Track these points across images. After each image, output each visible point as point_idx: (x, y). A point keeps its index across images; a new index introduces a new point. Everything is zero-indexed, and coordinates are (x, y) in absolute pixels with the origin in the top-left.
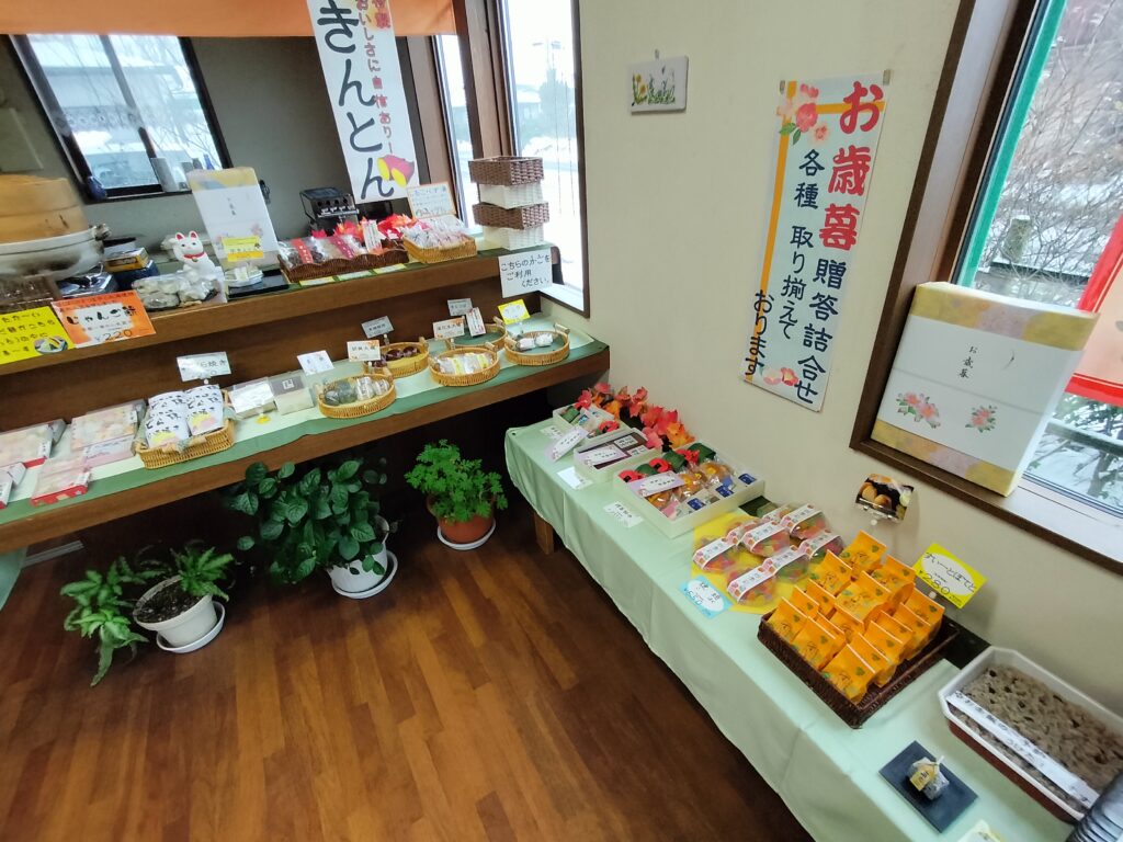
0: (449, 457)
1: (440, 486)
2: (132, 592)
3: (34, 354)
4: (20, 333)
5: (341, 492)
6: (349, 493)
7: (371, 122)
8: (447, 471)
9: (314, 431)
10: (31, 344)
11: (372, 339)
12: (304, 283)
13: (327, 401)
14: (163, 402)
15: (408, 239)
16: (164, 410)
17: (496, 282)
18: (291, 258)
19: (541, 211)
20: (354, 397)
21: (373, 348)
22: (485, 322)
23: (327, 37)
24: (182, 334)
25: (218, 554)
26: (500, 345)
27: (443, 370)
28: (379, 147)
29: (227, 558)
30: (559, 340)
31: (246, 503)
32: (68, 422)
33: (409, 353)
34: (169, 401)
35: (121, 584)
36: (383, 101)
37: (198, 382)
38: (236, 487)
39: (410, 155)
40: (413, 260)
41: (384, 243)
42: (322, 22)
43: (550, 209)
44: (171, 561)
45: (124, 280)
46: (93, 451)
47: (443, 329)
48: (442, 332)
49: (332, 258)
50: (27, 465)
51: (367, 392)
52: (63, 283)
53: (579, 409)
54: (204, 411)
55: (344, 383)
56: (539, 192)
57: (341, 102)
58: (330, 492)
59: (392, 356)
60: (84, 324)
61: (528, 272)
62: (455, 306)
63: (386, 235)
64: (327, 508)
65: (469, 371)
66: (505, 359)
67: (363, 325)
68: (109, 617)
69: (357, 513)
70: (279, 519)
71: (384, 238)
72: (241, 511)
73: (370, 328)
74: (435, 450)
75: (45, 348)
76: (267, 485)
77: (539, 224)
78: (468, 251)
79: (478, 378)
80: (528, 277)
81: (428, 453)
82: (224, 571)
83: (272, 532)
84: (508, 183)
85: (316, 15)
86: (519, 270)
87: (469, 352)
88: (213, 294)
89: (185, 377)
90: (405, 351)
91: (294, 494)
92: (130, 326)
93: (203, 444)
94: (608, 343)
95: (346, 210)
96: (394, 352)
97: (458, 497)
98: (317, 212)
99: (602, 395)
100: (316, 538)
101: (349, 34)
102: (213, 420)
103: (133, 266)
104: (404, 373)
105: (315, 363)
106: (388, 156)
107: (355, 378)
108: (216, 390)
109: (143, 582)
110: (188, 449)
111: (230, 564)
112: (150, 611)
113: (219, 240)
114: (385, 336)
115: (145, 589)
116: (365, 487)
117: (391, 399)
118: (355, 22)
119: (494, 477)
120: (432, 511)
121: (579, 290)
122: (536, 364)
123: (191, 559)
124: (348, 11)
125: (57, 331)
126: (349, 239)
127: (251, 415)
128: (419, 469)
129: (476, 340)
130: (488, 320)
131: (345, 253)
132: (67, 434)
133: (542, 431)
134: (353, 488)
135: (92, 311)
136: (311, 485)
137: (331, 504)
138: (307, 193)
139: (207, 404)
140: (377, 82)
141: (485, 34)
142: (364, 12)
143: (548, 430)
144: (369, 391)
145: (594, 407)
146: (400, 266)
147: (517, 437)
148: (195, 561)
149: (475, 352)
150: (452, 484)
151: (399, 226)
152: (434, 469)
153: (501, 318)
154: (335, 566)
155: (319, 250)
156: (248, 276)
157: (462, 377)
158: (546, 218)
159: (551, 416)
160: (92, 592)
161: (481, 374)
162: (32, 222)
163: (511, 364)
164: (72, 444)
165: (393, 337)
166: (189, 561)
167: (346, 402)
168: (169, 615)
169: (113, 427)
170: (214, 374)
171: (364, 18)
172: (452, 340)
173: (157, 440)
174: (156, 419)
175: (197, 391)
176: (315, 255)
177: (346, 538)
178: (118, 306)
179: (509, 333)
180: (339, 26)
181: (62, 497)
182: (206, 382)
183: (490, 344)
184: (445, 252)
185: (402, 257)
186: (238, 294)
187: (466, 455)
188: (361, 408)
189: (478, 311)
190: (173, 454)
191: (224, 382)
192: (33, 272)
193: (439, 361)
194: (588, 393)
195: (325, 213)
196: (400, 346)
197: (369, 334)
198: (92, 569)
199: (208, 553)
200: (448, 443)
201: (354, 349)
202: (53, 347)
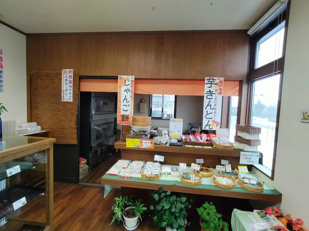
0: (212, 210)
1: (207, 218)
2: (125, 206)
3: (134, 147)
4: (134, 143)
5: (179, 205)
6: (181, 207)
7: (212, 113)
8: (211, 214)
9: (178, 184)
10: (134, 145)
11: (197, 164)
12: (186, 146)
13: (183, 177)
14: (149, 163)
15: (214, 141)
16: (149, 166)
17: (238, 158)
18: (184, 139)
19: (258, 142)
20: (190, 179)
21: (198, 167)
22: (232, 169)
23: (207, 97)
24: (158, 150)
25: (144, 206)
26: (237, 178)
27: (216, 180)
28: (212, 118)
29: (145, 209)
30: (259, 184)
31: (156, 197)
32: (132, 161)
33: (207, 171)
34: (150, 164)
35: (124, 203)
36: (216, 109)
37: (156, 162)
38: (155, 191)
39: (219, 121)
40: (214, 146)
41: (207, 140)
42: (206, 94)
43: (261, 142)
44: (135, 202)
45: (152, 136)
46: (134, 170)
47: (218, 167)
48: (219, 169)
49: (194, 141)
50: (123, 168)
51: (193, 179)
52: (143, 135)
53: (266, 214)
54: (156, 169)
55: (188, 173)
56: (258, 137)
57: (206, 108)
58: (176, 204)
59: (202, 170)
60: (143, 143)
61: (250, 158)
62: (223, 162)
63: (208, 138)
64: (174, 209)
65: (225, 183)
66: (237, 184)
67: (196, 159)
68: (120, 210)
69: (181, 214)
70: (162, 205)
71: (207, 139)
72: (154, 198)
73: (198, 161)
74: (209, 205)
75: (136, 146)
76: (163, 195)
77: (256, 145)
78: (231, 148)
79: (228, 187)
80: (249, 160)
81: (206, 205)
82: (144, 212)
83: (159, 208)
84: (248, 132)
85: (206, 92)
86: (247, 157)
87: (226, 177)
88: (166, 143)
89: (155, 159)
90: (206, 170)
91: (168, 200)
92: (150, 146)
93: (153, 177)
94: (282, 193)
95: (198, 129)
96: (202, 169)
97: (212, 225)
98: (191, 129)
99: (277, 212)
100: (168, 216)
101: (212, 96)
102: (157, 172)
103: (154, 134)
104: (204, 176)
105: (183, 166)
106: (213, 120)
107: (191, 173)
108: (159, 165)
109: (128, 205)
110: (150, 177)
111: (146, 211)
112: (126, 213)
113: (171, 132)
114: (201, 164)
115: (128, 206)
116: (186, 207)
117: (199, 183)
118: (214, 94)
119: (226, 224)
120: (201, 225)
121: (270, 170)
122: (249, 189)
123: (139, 204)
124: (213, 92)
125: (139, 144)
126: (199, 138)
127: (164, 174)
128: (202, 209)
129: (228, 174)
130: (233, 169)
131: (197, 141)
132: (131, 164)
133: (248, 215)
134: (183, 206)
135: (145, 141)
136: (173, 200)
137: (176, 208)
138: (190, 124)
139: (157, 168)
140: (215, 105)
141: (247, 97)
142: (216, 92)
143: (251, 216)
144: (194, 179)
145: (273, 216)
146: (210, 147)
147: (237, 213)
148: (139, 205)
149: (227, 178)
150: (211, 220)
151: (211, 136)
152: (207, 211)
153: (238, 170)
154: (169, 228)
155: (191, 139)
156: (174, 141)
157: (222, 185)
158: (259, 144)
159: (253, 211)
160: (119, 202)
161: (229, 186)
162: (144, 124)
163: (240, 186)
164: (131, 167)
165: (203, 165)
166: (138, 204)
167: (187, 179)
168: (129, 217)
169: (138, 166)
170: (160, 161)
171: (216, 93)
172: (221, 172)
173: (145, 173)
174: (147, 167)
175: (156, 164)
176: (190, 139)
177: (176, 221)
178: (150, 142)
179: (240, 175)
180: (210, 94)
181: (126, 178)
182: (158, 162)
183: (233, 177)
184: (224, 147)
185: (211, 145)
186: (171, 145)
187: (218, 211)
188: (191, 183)
189: (230, 165)
190: (147, 177)
191: (161, 163)
192: (140, 132)
193: (216, 177)
194: (270, 209)
195: (193, 129)
196: (205, 168)
197: (197, 162)
198: (122, 196)
199: (142, 205)
200: (213, 204)
201: (193, 165)
202: (137, 146)
